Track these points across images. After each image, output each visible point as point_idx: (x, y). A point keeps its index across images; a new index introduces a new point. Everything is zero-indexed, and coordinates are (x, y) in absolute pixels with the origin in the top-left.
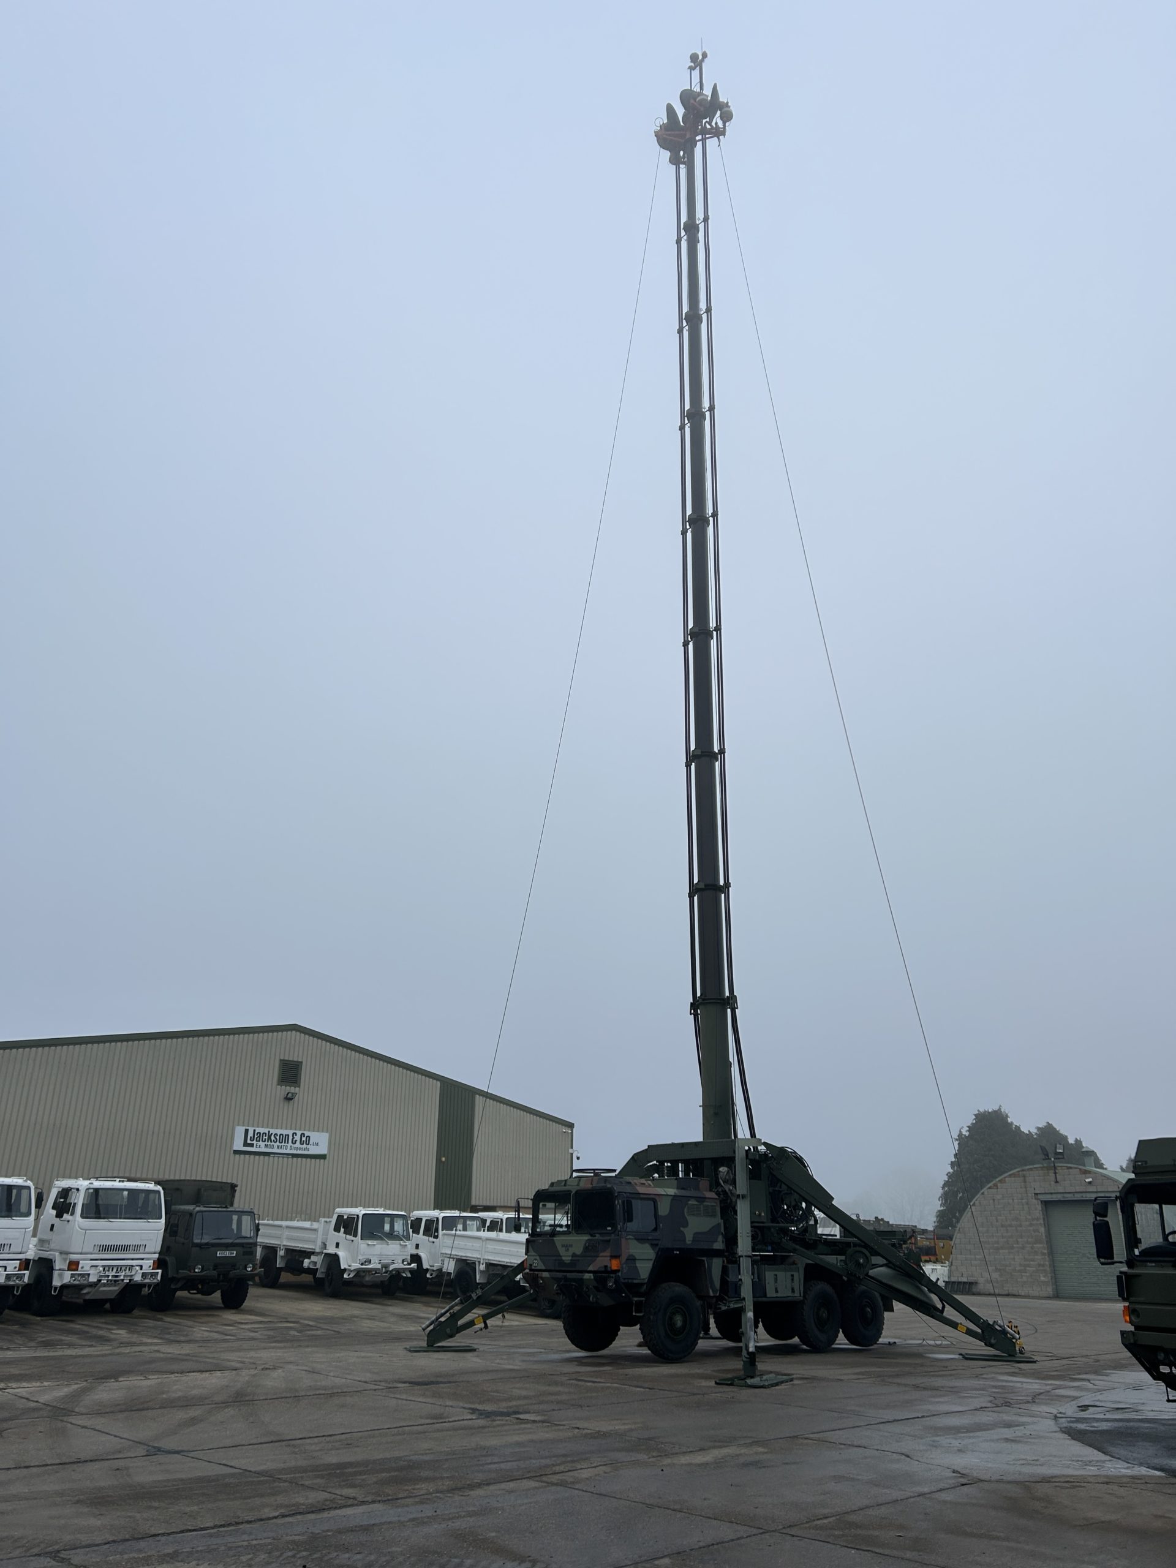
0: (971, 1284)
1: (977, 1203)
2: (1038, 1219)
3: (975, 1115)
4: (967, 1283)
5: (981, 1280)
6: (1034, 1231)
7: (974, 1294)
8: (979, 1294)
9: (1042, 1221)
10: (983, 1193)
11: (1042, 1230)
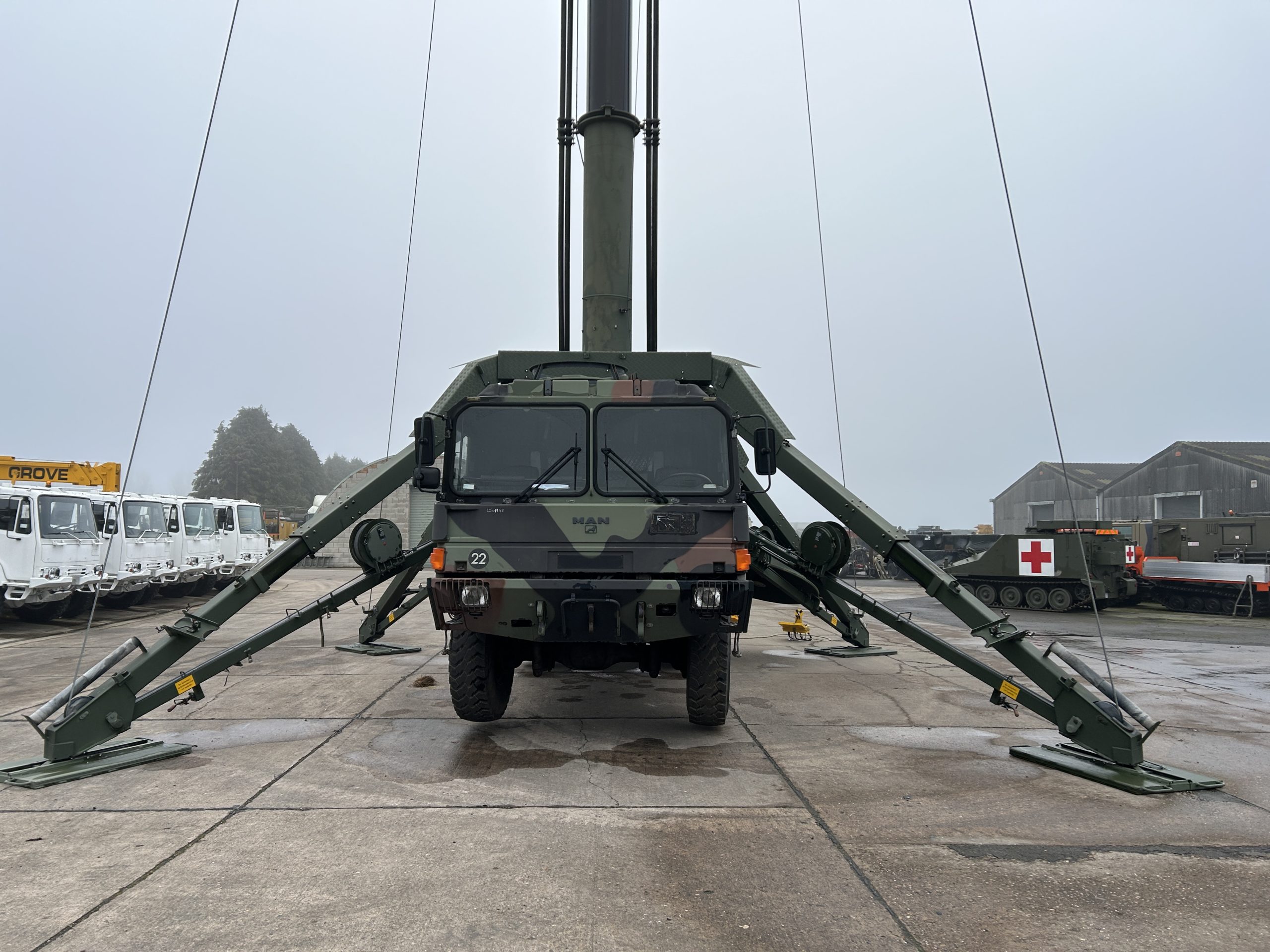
0: (327, 558)
1: (344, 485)
2: (404, 501)
3: (239, 411)
4: (322, 557)
5: (337, 555)
6: (399, 511)
7: (329, 567)
8: (333, 567)
9: (408, 503)
10: (351, 477)
11: (407, 510)
